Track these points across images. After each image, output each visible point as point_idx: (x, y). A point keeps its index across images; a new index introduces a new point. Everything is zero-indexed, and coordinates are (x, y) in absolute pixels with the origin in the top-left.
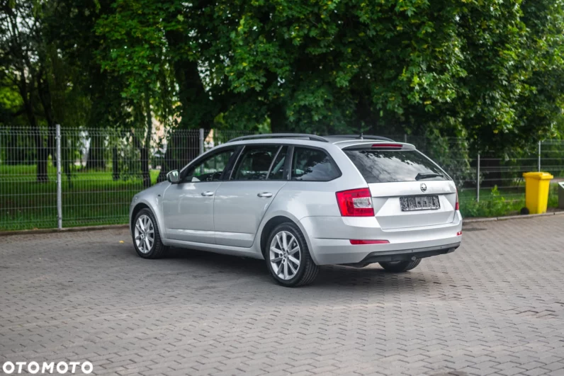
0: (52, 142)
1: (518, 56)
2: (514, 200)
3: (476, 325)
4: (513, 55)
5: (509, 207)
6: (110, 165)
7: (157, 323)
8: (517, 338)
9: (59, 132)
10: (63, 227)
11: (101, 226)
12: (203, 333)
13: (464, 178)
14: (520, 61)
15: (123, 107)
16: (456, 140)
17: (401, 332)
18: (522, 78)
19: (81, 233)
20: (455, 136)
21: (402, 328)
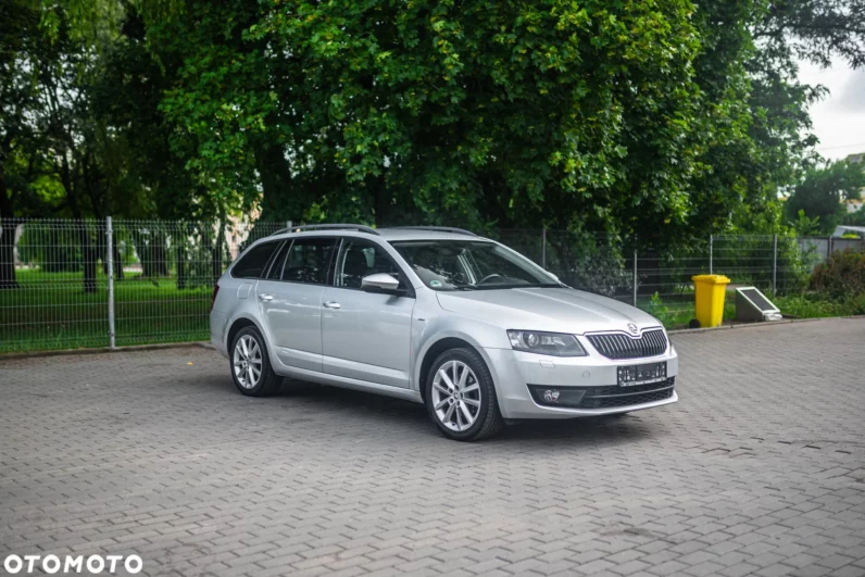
0: (102, 238)
1: (691, 127)
2: (679, 311)
3: (652, 467)
4: (685, 125)
5: (674, 319)
6: (173, 271)
7: (239, 466)
8: (710, 485)
9: (110, 226)
10: (116, 345)
11: (164, 344)
12: (298, 478)
13: (616, 284)
14: (693, 133)
15: (191, 197)
16: (605, 235)
17: (556, 477)
18: (696, 153)
19: (140, 353)
20: (604, 230)
21: (557, 472)
